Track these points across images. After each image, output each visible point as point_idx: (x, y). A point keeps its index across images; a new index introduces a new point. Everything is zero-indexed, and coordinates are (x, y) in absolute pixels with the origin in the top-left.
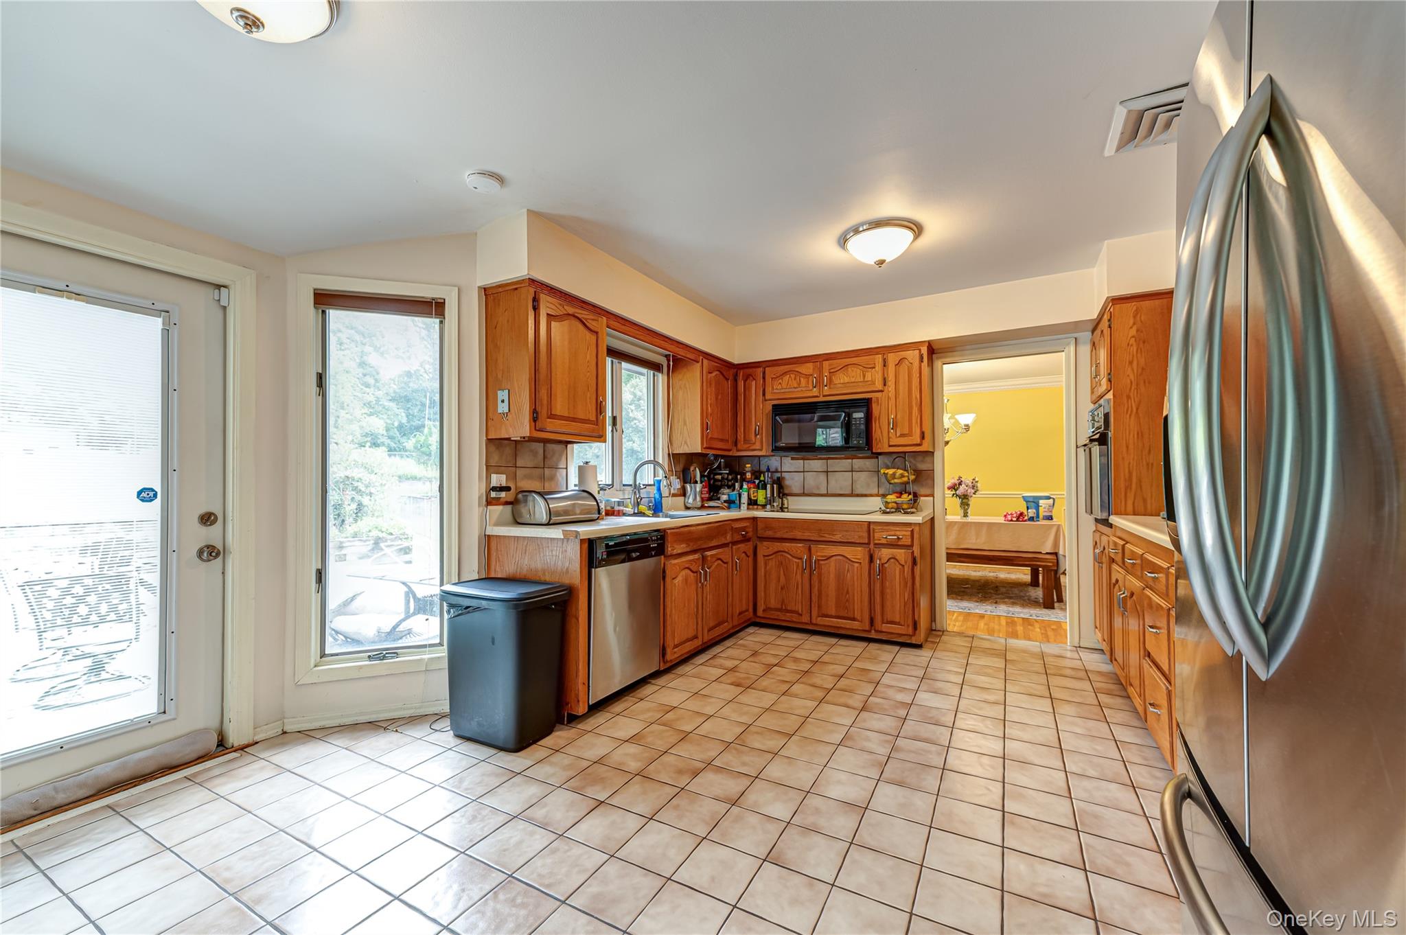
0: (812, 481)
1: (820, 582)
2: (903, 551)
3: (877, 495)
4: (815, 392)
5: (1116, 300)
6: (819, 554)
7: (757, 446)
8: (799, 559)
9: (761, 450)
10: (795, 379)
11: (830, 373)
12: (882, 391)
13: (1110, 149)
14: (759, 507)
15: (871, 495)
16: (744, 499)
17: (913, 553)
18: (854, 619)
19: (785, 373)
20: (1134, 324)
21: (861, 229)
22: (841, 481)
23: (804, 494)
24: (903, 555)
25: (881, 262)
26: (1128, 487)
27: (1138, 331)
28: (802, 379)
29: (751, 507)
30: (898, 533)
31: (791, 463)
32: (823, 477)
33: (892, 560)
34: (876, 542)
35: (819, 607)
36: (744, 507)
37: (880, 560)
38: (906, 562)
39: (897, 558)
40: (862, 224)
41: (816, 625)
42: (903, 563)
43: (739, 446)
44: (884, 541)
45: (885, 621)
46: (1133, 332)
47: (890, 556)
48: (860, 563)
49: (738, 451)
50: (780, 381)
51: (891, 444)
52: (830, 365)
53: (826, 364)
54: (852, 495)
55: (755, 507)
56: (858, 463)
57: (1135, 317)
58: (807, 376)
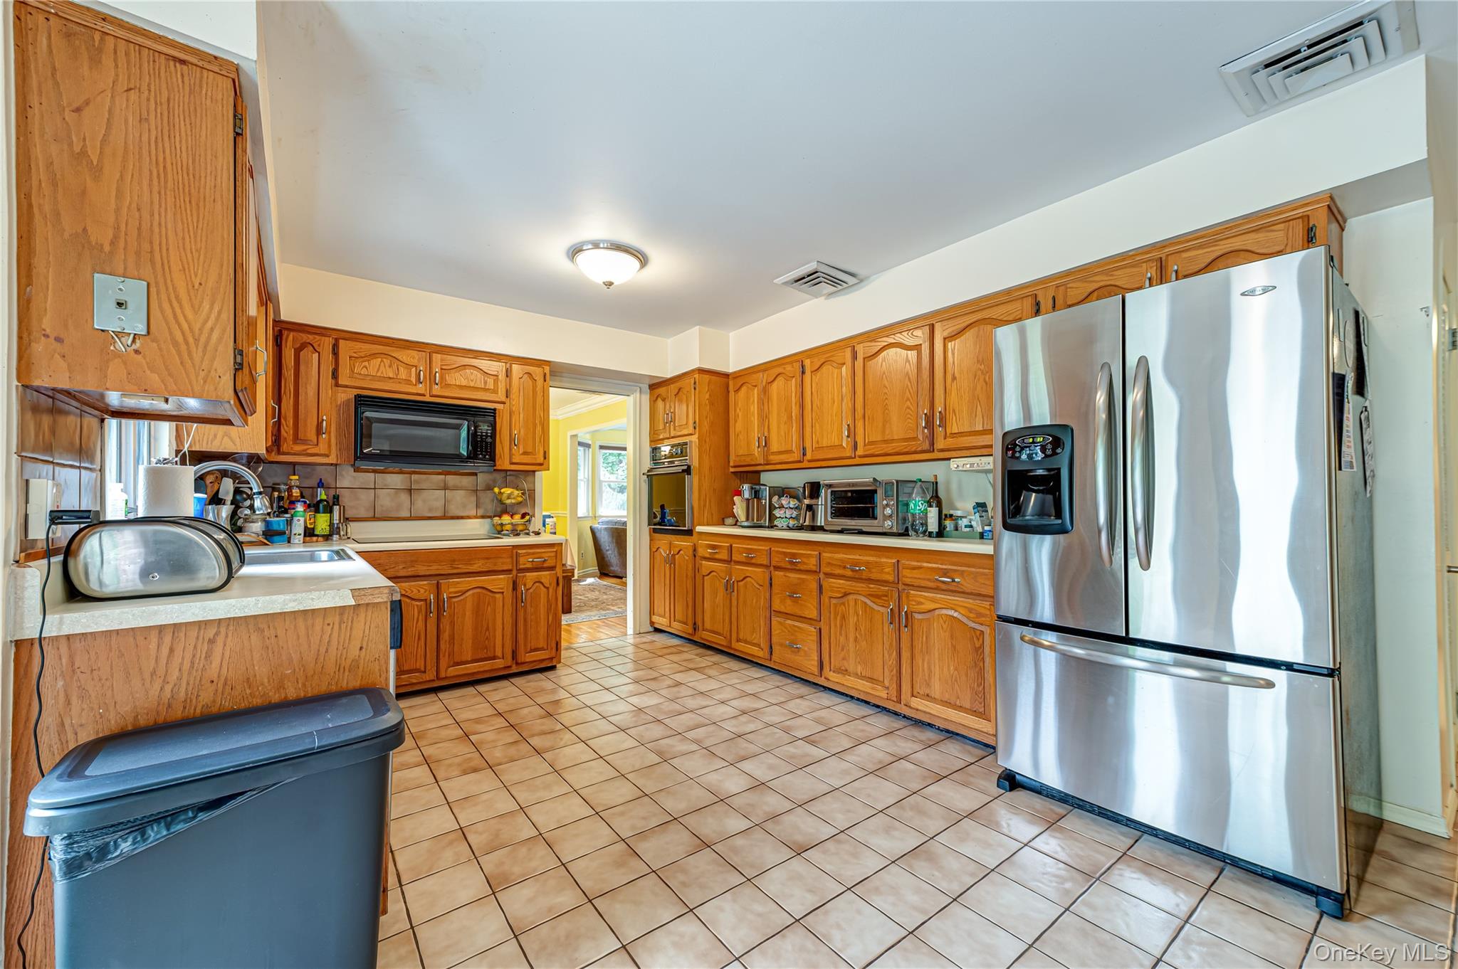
0: (386, 501)
1: (452, 624)
2: (548, 572)
3: (476, 517)
4: (420, 388)
5: (701, 371)
6: (451, 590)
7: (322, 448)
8: (421, 600)
9: (327, 456)
10: (390, 366)
11: (442, 369)
12: (504, 403)
13: (779, 281)
14: (320, 539)
15: (469, 517)
16: (298, 527)
17: (556, 573)
18: (494, 658)
19: (374, 355)
20: (708, 390)
21: (602, 246)
22: (432, 499)
23: (374, 518)
24: (548, 577)
25: (610, 284)
26: (705, 506)
27: (710, 395)
28: (401, 369)
29: (308, 539)
30: (543, 555)
31: (354, 477)
32: (404, 497)
33: (537, 584)
34: (522, 567)
35: (451, 654)
36: (298, 539)
37: (525, 585)
38: (550, 584)
39: (542, 581)
40: (604, 241)
41: (446, 678)
42: (547, 585)
43: (284, 448)
44: (529, 565)
45: (529, 650)
46: (707, 396)
47: (537, 580)
48: (503, 593)
49: (279, 453)
50: (366, 364)
51: (514, 461)
52: (442, 360)
53: (437, 358)
54: (445, 517)
55: (315, 538)
56: (452, 480)
57: (708, 386)
58: (408, 366)
